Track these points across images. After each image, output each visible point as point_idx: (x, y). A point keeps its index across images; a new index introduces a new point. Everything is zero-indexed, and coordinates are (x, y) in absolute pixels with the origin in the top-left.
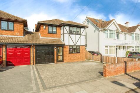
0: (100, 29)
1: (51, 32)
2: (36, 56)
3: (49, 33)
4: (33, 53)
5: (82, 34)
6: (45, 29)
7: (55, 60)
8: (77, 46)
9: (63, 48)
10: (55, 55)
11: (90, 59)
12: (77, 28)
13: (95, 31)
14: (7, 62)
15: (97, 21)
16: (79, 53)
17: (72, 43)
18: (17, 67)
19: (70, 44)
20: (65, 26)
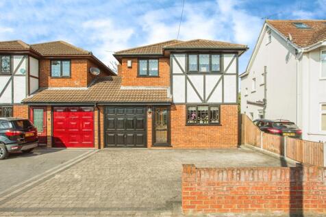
0: (299, 51)
1: (146, 74)
2: (105, 130)
3: (139, 76)
4: (99, 121)
5: (228, 72)
6: (130, 68)
7: (148, 141)
8: (210, 106)
9: (169, 110)
10: (148, 129)
11: (255, 145)
12: (210, 57)
13: (287, 58)
14: (53, 138)
15: (303, 26)
16: (219, 124)
17: (193, 99)
18: (69, 149)
19: (189, 101)
20: (175, 55)
